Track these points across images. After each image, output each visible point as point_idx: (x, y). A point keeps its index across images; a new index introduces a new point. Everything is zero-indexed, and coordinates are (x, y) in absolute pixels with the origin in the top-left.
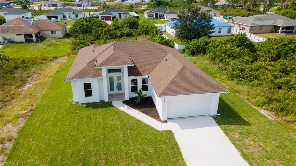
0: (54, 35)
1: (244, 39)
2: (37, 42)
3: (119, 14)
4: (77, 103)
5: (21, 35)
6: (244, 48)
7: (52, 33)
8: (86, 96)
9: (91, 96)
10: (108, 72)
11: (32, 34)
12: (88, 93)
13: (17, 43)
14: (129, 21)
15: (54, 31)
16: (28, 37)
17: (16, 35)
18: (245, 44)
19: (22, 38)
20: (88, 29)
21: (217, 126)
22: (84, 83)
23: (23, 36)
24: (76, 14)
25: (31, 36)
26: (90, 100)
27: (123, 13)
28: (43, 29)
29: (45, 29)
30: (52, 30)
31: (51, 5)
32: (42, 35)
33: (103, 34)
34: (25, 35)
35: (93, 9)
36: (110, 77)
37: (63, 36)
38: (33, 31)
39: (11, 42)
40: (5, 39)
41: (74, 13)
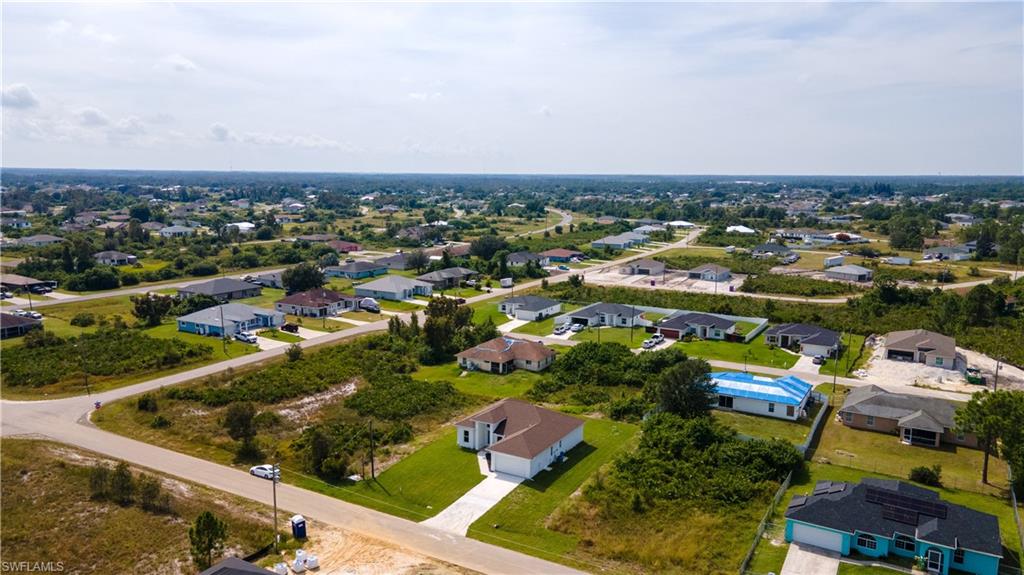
0: (529, 367)
2: (502, 374)
3: (701, 327)
5: (489, 361)
7: (527, 364)
13: (482, 371)
15: (530, 360)
16: (495, 365)
17: (483, 361)
19: (488, 367)
23: (490, 365)
24: (623, 317)
25: (498, 364)
26: (466, 445)
27: (711, 327)
28: (517, 358)
29: (520, 357)
30: (527, 360)
31: (636, 271)
32: (516, 364)
34: (493, 363)
37: (541, 368)
38: (501, 360)
39: (478, 369)
40: (473, 364)
41: (620, 315)
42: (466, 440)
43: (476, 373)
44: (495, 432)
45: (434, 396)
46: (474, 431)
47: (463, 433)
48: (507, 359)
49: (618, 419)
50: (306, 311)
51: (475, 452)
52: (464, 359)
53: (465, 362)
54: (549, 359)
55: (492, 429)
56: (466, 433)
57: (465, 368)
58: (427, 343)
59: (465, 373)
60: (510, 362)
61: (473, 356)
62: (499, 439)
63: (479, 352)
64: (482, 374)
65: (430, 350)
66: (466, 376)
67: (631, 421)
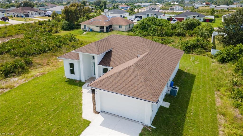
0: (121, 29)
2: (106, 33)
3: (194, 16)
5: (98, 26)
7: (119, 27)
9: (75, 74)
11: (104, 27)
13: (95, 32)
14: (188, 22)
15: (121, 26)
16: (102, 28)
17: (95, 26)
19: (98, 29)
20: (146, 26)
24: (157, 15)
27: (197, 16)
28: (114, 24)
29: (115, 24)
30: (120, 25)
32: (113, 28)
33: (151, 31)
34: (100, 27)
35: (179, 12)
37: (127, 30)
38: (105, 25)
39: (92, 31)
40: (89, 28)
41: (155, 14)
42: (72, 72)
43: (91, 32)
44: (100, 63)
45: (61, 42)
46: (79, 63)
47: (68, 66)
48: (108, 25)
49: (189, 52)
50: (19, 15)
51: (80, 84)
52: (85, 26)
53: (85, 28)
54: (131, 26)
55: (97, 60)
56: (72, 65)
57: (85, 31)
58: (66, 20)
59: (85, 33)
60: (110, 27)
61: (89, 24)
62: (105, 71)
63: (93, 21)
64: (95, 33)
65: (67, 22)
66: (86, 34)
67: (199, 53)
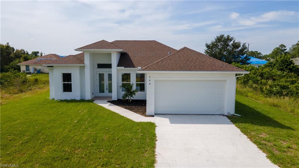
1: (288, 62)
4: (53, 99)
6: (288, 72)
8: (64, 91)
9: (71, 91)
10: (98, 68)
12: (67, 88)
18: (290, 68)
21: (232, 124)
22: (63, 74)
26: (68, 96)
36: (100, 74)
39: (40, 72)
40: (35, 70)
52: (27, 66)
53: (28, 69)
57: (29, 73)
61: (36, 63)
